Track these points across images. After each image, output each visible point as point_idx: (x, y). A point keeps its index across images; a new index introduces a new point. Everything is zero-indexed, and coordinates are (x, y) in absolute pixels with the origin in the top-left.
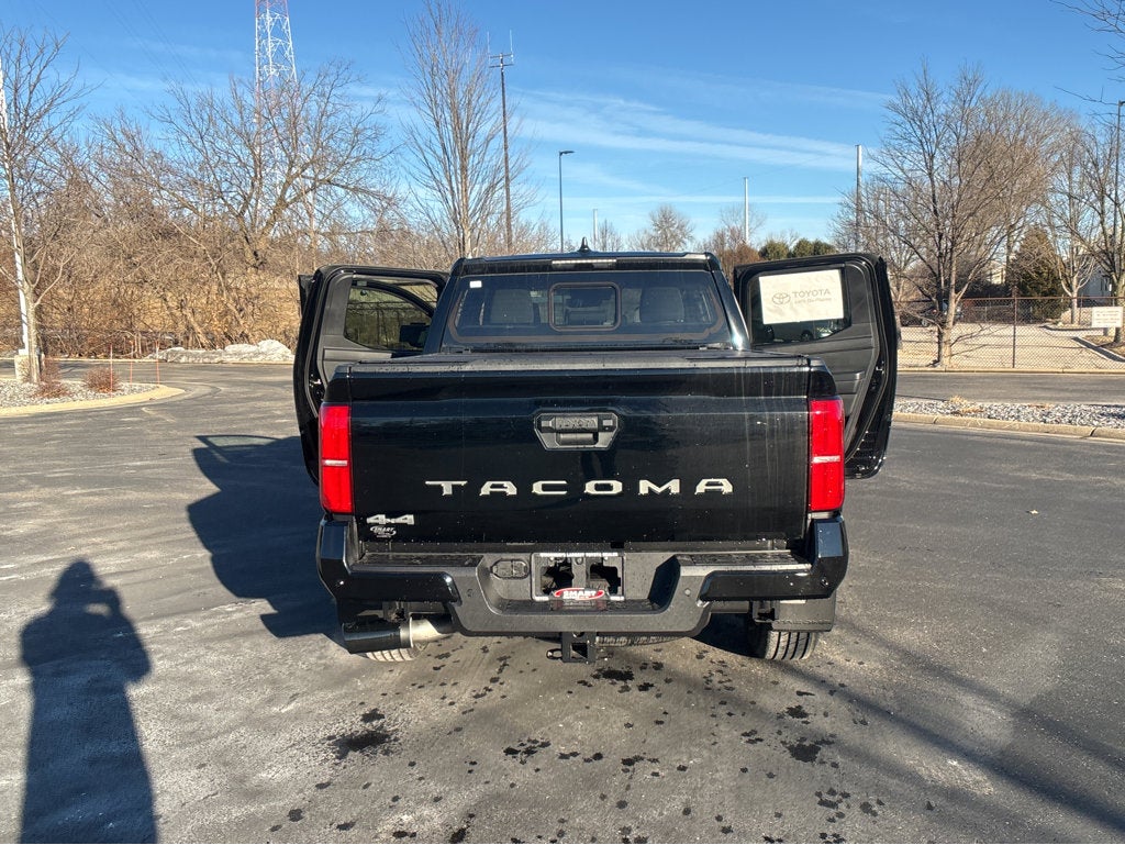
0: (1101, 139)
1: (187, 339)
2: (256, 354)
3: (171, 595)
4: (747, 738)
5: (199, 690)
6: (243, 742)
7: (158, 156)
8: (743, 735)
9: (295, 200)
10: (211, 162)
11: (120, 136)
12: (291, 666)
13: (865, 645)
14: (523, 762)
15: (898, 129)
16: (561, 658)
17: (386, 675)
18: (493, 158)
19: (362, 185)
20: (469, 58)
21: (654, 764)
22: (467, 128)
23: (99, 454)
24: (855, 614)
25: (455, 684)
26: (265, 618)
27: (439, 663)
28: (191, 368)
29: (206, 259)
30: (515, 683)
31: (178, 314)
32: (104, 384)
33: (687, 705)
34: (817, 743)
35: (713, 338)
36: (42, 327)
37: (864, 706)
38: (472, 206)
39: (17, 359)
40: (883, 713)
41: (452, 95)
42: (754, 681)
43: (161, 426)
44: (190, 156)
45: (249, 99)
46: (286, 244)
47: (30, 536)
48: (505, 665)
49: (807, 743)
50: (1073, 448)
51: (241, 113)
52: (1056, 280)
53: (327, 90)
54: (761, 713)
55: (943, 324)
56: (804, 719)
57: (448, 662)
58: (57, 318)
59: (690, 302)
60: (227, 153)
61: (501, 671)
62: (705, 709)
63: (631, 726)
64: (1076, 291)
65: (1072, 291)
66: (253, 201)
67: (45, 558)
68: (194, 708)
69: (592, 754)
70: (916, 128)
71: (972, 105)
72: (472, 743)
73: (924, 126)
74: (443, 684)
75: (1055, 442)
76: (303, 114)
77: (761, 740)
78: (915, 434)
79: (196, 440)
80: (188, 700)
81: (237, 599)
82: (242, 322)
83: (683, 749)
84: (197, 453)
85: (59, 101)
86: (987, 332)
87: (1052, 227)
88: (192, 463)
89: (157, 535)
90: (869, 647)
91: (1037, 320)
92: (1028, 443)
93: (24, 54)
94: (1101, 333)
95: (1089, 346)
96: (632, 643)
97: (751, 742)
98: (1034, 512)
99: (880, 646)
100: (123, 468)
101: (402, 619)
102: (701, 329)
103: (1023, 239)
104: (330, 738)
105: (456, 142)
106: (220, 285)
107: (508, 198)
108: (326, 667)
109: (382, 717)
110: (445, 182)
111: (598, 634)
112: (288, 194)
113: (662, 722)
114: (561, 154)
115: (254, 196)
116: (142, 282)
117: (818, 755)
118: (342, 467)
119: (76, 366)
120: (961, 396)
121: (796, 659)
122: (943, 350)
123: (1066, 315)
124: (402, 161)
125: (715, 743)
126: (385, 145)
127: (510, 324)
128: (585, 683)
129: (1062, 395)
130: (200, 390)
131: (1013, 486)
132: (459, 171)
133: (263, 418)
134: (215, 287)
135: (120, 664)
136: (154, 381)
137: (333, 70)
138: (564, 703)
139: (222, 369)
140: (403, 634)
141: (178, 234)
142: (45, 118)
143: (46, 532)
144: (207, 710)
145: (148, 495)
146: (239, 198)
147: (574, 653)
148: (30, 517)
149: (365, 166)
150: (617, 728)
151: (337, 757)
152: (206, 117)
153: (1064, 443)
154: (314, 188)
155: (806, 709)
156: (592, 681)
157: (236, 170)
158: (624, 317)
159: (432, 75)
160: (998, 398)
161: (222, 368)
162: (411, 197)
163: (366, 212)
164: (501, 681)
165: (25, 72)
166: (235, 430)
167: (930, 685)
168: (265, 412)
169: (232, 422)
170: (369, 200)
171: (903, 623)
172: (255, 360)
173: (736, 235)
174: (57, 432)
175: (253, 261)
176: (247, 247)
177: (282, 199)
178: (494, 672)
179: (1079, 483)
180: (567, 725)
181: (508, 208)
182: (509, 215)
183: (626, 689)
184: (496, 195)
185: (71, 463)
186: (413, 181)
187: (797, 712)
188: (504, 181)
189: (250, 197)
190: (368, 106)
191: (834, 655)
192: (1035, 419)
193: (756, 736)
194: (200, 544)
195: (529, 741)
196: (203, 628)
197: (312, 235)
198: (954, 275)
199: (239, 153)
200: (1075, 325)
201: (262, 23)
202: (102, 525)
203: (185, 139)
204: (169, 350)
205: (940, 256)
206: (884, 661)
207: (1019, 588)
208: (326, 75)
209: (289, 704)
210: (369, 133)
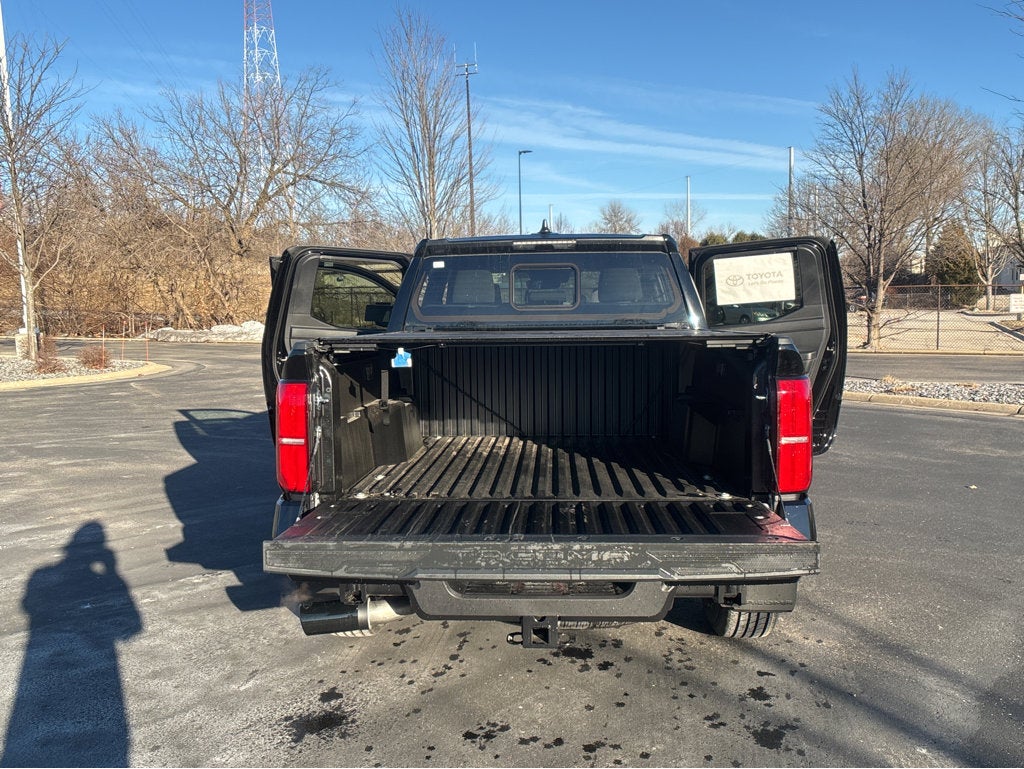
0: (1015, 141)
1: (177, 320)
2: (240, 334)
3: (140, 566)
4: (710, 722)
5: (159, 665)
6: (199, 722)
7: (153, 153)
8: (706, 719)
9: (277, 193)
10: (201, 159)
11: (117, 134)
12: (253, 640)
13: (821, 622)
14: (482, 748)
15: (831, 130)
16: (522, 643)
17: (347, 651)
18: (458, 156)
19: (338, 180)
20: (437, 65)
21: (616, 751)
22: (435, 128)
23: (86, 426)
24: (810, 589)
25: (415, 661)
26: (230, 591)
27: (398, 638)
28: (178, 347)
29: (195, 247)
30: (474, 661)
31: (169, 297)
32: (97, 361)
33: (648, 686)
34: (781, 727)
35: (671, 318)
36: (44, 308)
37: (827, 688)
38: (438, 199)
39: (18, 338)
40: (846, 696)
41: (421, 99)
42: (713, 661)
43: (147, 400)
44: (181, 153)
45: (235, 102)
46: (268, 234)
47: (12, 505)
48: (465, 641)
49: (771, 728)
50: (1003, 425)
51: (228, 114)
52: (972, 270)
53: (307, 94)
54: (722, 696)
55: (872, 309)
56: (767, 702)
57: (408, 637)
58: (58, 301)
59: (647, 283)
60: (215, 150)
61: (460, 648)
62: (666, 690)
63: (592, 708)
64: (990, 280)
65: (987, 280)
66: (238, 195)
67: (24, 528)
68: (153, 684)
69: (552, 739)
70: (847, 129)
71: (899, 108)
72: (430, 726)
73: (854, 127)
74: (402, 662)
75: (985, 419)
76: (285, 115)
77: (724, 724)
78: (852, 411)
79: (177, 413)
80: (148, 677)
81: (204, 571)
82: (227, 305)
83: (645, 734)
84: (178, 426)
85: (59, 100)
86: (913, 316)
87: (970, 221)
88: (173, 435)
89: (134, 505)
90: (826, 624)
91: (955, 306)
92: (960, 420)
93: (27, 57)
94: (1015, 318)
95: (1004, 330)
96: (594, 626)
97: (714, 726)
98: (973, 487)
99: (837, 623)
100: (108, 440)
101: (360, 600)
102: (658, 309)
103: (941, 233)
104: (287, 719)
105: (424, 141)
106: (207, 271)
107: (472, 193)
108: (287, 642)
109: (340, 696)
110: (414, 177)
111: (560, 618)
112: (270, 188)
113: (622, 705)
114: (520, 153)
115: (239, 189)
116: (135, 268)
117: (783, 741)
118: (298, 446)
119: (73, 344)
120: (893, 376)
121: (756, 636)
122: (872, 333)
123: (982, 301)
124: (374, 158)
125: (677, 728)
126: (359, 143)
127: (472, 304)
128: (544, 661)
129: (985, 375)
130: (186, 366)
131: (950, 462)
132: (427, 168)
133: (242, 393)
134: (202, 274)
135: (84, 635)
136: (144, 358)
137: (313, 76)
138: (524, 683)
139: (208, 348)
140: (360, 615)
141: (170, 224)
142: (46, 115)
143: (28, 501)
144: (166, 686)
145: (129, 466)
146: (226, 192)
147: (534, 637)
148: (14, 487)
149: (341, 163)
150: (576, 710)
151: (293, 740)
152: (196, 117)
153: (994, 420)
154: (294, 183)
155: (768, 690)
156: (552, 659)
157: (223, 165)
158: (582, 297)
159: (403, 79)
160: (927, 378)
161: (208, 346)
162: (383, 191)
163: (342, 205)
164: (460, 658)
165: (27, 74)
166: (215, 404)
167: (890, 665)
168: (244, 388)
169: (213, 397)
170: (345, 194)
171: (858, 599)
172: (238, 340)
173: (680, 227)
174: (50, 405)
175: (237, 248)
176: (232, 237)
177: (264, 192)
178: (453, 649)
179: (1013, 459)
180: (528, 707)
181: (472, 202)
182: (472, 207)
183: (585, 668)
184: (460, 189)
185: (58, 434)
186: (385, 176)
187: (759, 694)
188: (468, 177)
189: (236, 190)
190: (345, 110)
191: (792, 633)
192: (964, 398)
193: (719, 720)
194: (173, 515)
195: (488, 724)
196: (170, 600)
197: (292, 225)
198: (882, 264)
199: (226, 151)
200: (990, 311)
201: (250, 35)
202: (82, 495)
203: (176, 137)
204: (159, 330)
205: (870, 246)
206: (842, 639)
207: (968, 563)
208: (307, 80)
209: (247, 681)
210: (345, 132)
